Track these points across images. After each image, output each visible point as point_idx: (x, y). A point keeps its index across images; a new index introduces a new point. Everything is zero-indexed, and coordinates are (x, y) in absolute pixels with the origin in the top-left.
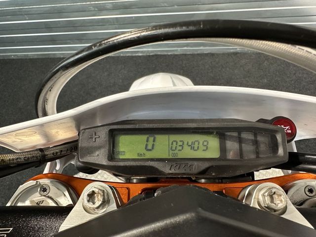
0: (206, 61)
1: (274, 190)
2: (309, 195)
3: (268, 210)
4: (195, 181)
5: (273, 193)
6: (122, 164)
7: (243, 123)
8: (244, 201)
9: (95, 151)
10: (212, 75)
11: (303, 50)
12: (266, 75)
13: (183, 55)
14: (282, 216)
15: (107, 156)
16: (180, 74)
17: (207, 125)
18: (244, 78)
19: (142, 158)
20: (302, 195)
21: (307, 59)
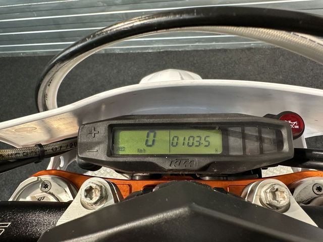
0: (219, 57)
1: (276, 187)
2: (318, 193)
3: (270, 207)
4: (199, 179)
5: (275, 190)
6: (121, 160)
7: (246, 118)
8: (246, 199)
9: (94, 147)
10: (225, 72)
11: (307, 38)
12: (281, 71)
13: (194, 50)
14: (284, 214)
15: (106, 151)
16: (191, 71)
17: (209, 120)
18: (258, 75)
19: (141, 154)
20: (309, 193)
21: (310, 47)
